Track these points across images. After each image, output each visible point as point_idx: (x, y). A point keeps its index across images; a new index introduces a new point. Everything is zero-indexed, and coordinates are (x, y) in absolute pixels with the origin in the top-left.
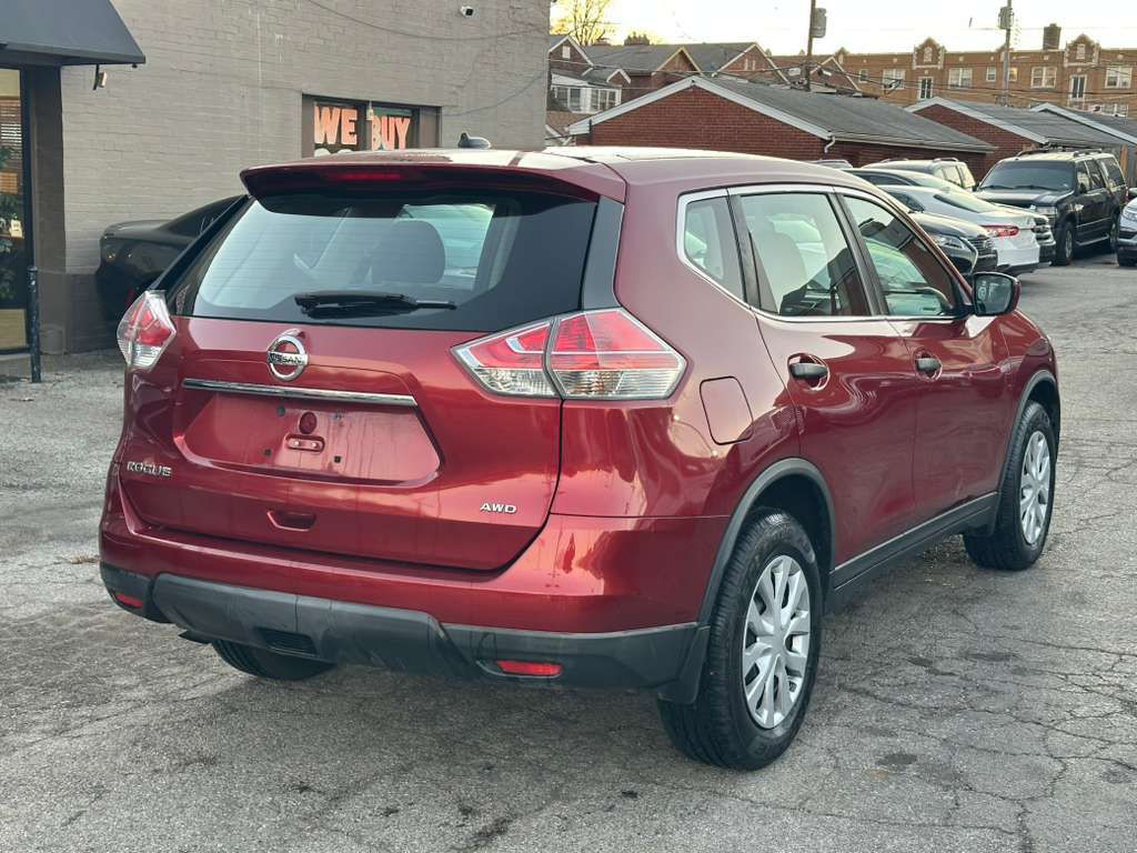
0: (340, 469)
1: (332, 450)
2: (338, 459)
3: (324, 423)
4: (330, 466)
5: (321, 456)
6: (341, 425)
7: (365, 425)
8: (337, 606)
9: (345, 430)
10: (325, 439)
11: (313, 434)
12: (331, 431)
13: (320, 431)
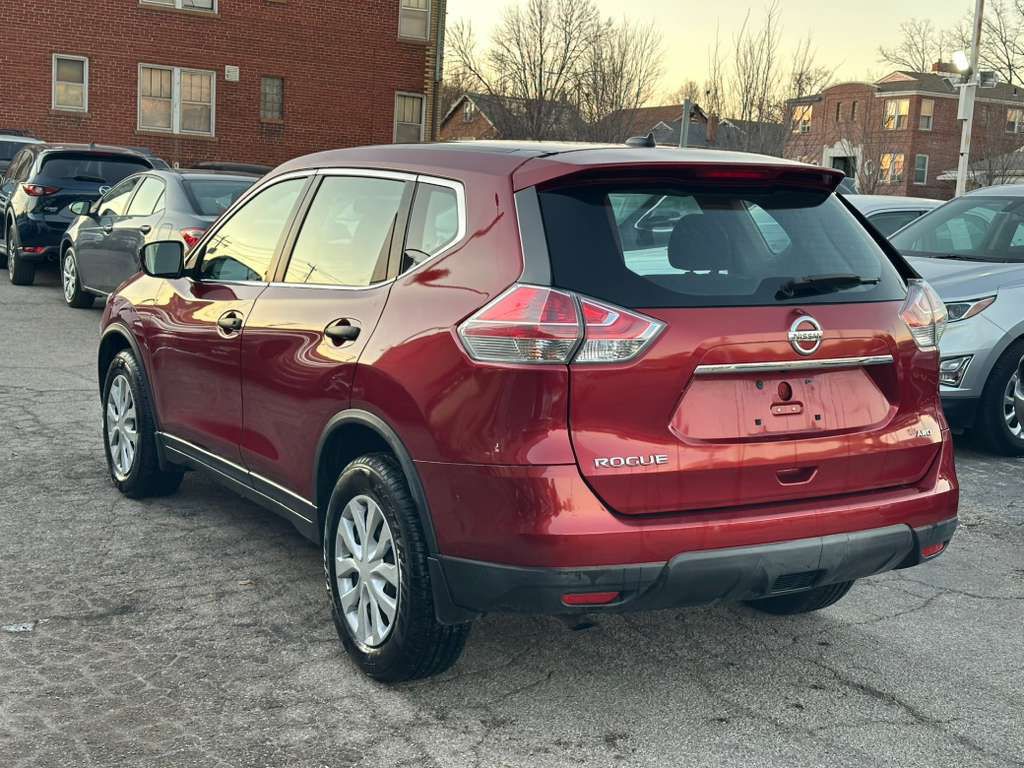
0: (821, 425)
1: (812, 409)
2: (818, 417)
3: (798, 389)
4: (813, 424)
5: (803, 416)
6: (813, 388)
7: (830, 385)
8: (853, 536)
9: (816, 392)
10: (803, 402)
11: (792, 400)
12: (806, 395)
13: (796, 395)
